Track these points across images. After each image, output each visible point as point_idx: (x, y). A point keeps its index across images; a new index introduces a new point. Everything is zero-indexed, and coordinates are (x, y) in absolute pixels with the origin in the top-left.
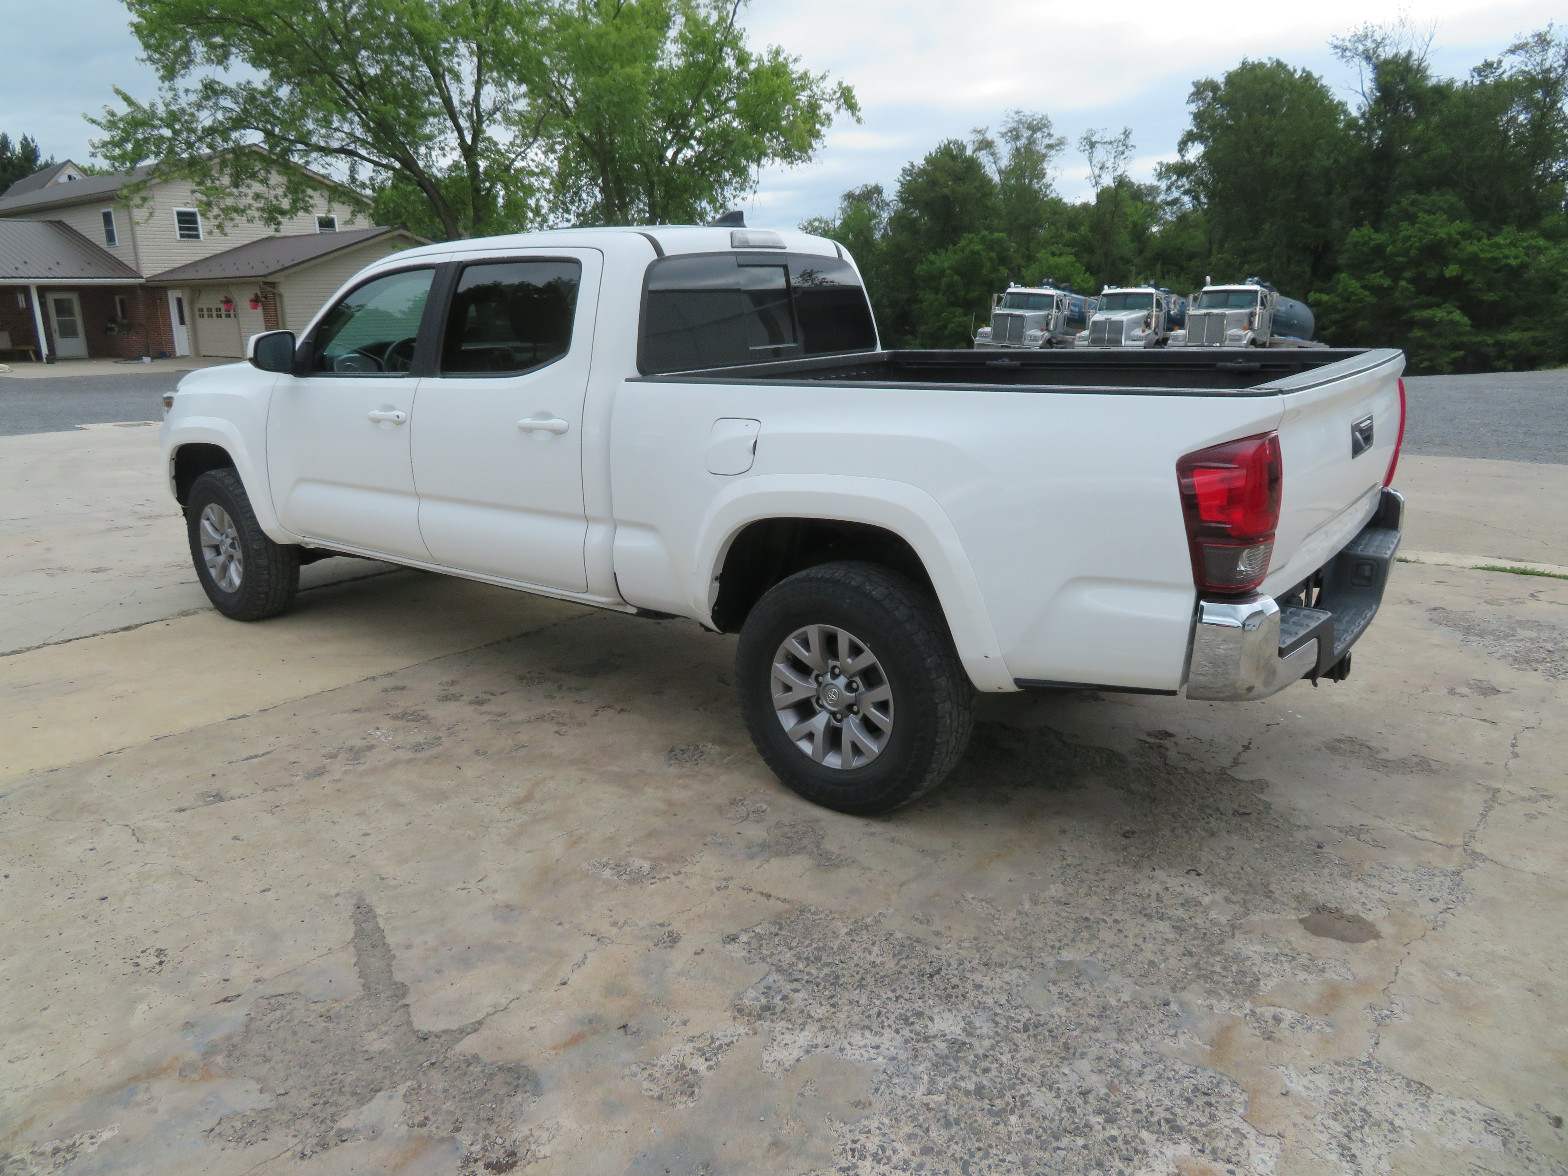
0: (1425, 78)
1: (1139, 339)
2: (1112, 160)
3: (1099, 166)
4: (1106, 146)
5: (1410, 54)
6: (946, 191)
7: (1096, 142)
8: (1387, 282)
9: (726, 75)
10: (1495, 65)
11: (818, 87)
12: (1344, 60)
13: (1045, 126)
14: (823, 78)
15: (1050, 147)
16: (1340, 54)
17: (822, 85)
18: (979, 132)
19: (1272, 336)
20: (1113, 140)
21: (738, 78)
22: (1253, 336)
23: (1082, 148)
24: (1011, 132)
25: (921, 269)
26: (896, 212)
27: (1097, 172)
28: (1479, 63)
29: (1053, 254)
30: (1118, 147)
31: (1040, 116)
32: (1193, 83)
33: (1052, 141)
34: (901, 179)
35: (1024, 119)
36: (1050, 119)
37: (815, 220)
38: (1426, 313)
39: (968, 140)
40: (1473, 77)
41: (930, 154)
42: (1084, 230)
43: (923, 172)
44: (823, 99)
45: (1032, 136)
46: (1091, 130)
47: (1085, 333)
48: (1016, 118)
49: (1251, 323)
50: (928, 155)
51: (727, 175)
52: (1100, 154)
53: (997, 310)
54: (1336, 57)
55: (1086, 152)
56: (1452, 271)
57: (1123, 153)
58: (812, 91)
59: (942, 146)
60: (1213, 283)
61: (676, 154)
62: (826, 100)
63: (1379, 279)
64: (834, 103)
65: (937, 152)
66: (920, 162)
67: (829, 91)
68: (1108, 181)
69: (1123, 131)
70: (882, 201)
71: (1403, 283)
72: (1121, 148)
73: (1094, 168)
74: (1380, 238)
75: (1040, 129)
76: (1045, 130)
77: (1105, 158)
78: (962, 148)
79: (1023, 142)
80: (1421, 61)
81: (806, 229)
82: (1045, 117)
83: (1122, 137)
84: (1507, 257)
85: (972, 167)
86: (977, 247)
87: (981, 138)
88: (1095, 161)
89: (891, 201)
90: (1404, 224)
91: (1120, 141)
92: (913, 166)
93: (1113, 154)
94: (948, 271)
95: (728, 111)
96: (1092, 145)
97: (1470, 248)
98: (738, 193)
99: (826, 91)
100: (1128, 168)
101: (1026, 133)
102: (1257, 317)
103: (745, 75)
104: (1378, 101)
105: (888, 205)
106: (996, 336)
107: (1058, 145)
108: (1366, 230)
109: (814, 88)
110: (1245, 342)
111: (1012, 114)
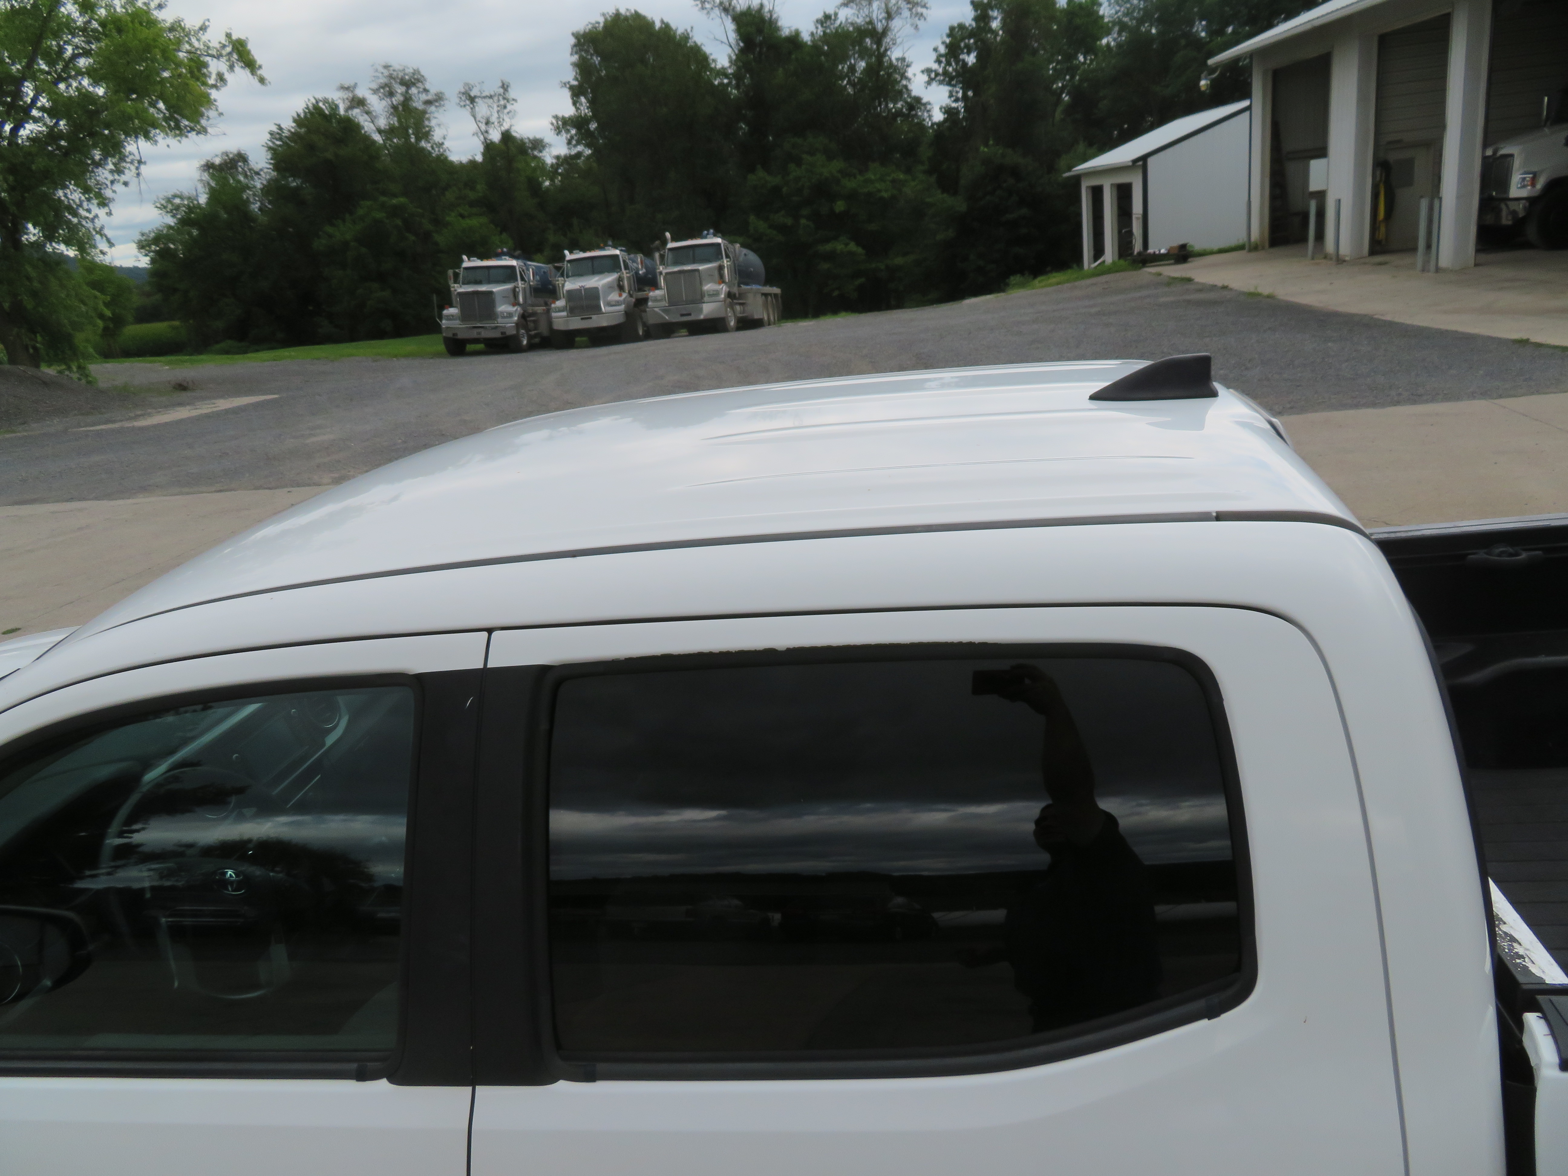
0: (778, 29)
1: (618, 303)
2: (496, 115)
3: (484, 121)
4: (487, 100)
5: (762, 6)
6: (329, 155)
7: (475, 97)
8: (789, 221)
9: (68, 25)
10: (833, 17)
11: (198, 40)
12: (705, 11)
13: (418, 80)
14: (203, 28)
15: (428, 103)
16: (700, 6)
17: (204, 37)
18: (347, 89)
19: (739, 286)
20: (492, 93)
21: (84, 29)
22: (728, 290)
23: (462, 103)
24: (383, 88)
25: (319, 244)
26: (269, 181)
27: (483, 127)
28: (820, 15)
29: (462, 216)
30: (499, 100)
31: (412, 71)
32: (573, 34)
33: (429, 97)
34: (270, 144)
35: (395, 73)
36: (423, 73)
37: (175, 196)
38: (828, 247)
39: (340, 99)
40: (817, 28)
41: (298, 115)
42: (481, 187)
43: (294, 136)
44: (209, 55)
45: (407, 92)
46: (466, 84)
47: (560, 303)
48: (386, 73)
49: (721, 276)
50: (295, 116)
51: (97, 155)
52: (482, 109)
53: (460, 289)
54: (697, 8)
55: (468, 107)
56: (840, 206)
57: (505, 107)
58: (191, 45)
59: (310, 106)
60: (674, 239)
61: (15, 131)
62: (213, 56)
63: (781, 218)
64: (224, 59)
65: (305, 113)
66: (288, 125)
67: (214, 44)
68: (495, 136)
69: (500, 84)
70: (250, 170)
71: (803, 221)
72: (502, 102)
73: (480, 124)
74: (774, 180)
75: (414, 84)
76: (420, 85)
77: (489, 113)
78: (334, 107)
79: (398, 99)
80: (770, 12)
81: (165, 207)
82: (416, 72)
83: (501, 91)
84: (879, 191)
85: (349, 128)
86: (379, 215)
87: (351, 95)
88: (479, 117)
89: (261, 170)
90: (792, 166)
91: (500, 95)
92: (280, 128)
93: (496, 108)
94: (352, 244)
95: (80, 73)
96: (472, 100)
97: (849, 184)
98: (116, 177)
99: (211, 45)
100: (514, 122)
101: (400, 89)
102: (726, 270)
103: (95, 25)
104: (742, 51)
105: (257, 173)
106: (465, 316)
107: (436, 101)
108: (761, 173)
109: (194, 40)
110: (723, 296)
111: (381, 69)
